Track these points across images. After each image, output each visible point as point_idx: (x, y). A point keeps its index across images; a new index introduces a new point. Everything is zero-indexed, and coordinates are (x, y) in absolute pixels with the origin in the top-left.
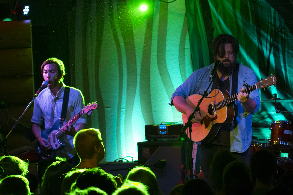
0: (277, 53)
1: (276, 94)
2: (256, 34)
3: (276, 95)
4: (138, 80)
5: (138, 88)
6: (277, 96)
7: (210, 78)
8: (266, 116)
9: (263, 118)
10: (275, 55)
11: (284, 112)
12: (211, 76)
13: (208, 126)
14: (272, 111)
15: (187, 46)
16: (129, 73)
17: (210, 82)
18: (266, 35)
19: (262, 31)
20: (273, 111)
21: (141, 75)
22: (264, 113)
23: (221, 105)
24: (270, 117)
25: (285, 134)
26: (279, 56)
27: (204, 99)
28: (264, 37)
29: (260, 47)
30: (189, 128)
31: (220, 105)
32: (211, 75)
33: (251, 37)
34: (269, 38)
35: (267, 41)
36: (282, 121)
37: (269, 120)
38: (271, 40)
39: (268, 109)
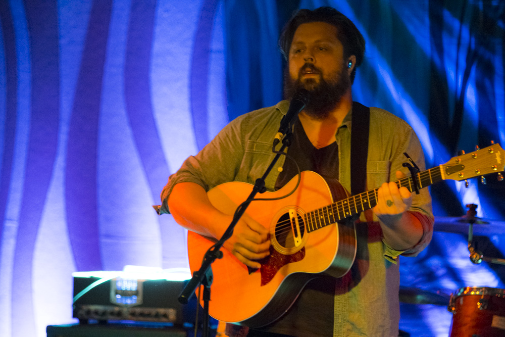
0: (487, 83)
1: (476, 206)
2: (427, 20)
3: (473, 207)
4: (63, 137)
5: (60, 162)
6: (476, 213)
7: (276, 142)
8: (441, 272)
9: (431, 276)
10: (481, 90)
11: (494, 261)
12: (278, 136)
13: (271, 278)
14: (461, 257)
15: (218, 44)
16: (35, 114)
17: (274, 151)
18: (456, 24)
19: (447, 15)
20: (464, 258)
21: (73, 122)
22: (435, 262)
23: (322, 220)
24: (455, 274)
25: (496, 329)
26: (494, 94)
27: (253, 203)
28: (450, 32)
29: (437, 60)
30: (202, 286)
31: (317, 218)
32: (280, 131)
33: (411, 29)
34: (466, 34)
35: (459, 45)
36: (488, 289)
37: (449, 285)
38: (473, 40)
39: (450, 250)
